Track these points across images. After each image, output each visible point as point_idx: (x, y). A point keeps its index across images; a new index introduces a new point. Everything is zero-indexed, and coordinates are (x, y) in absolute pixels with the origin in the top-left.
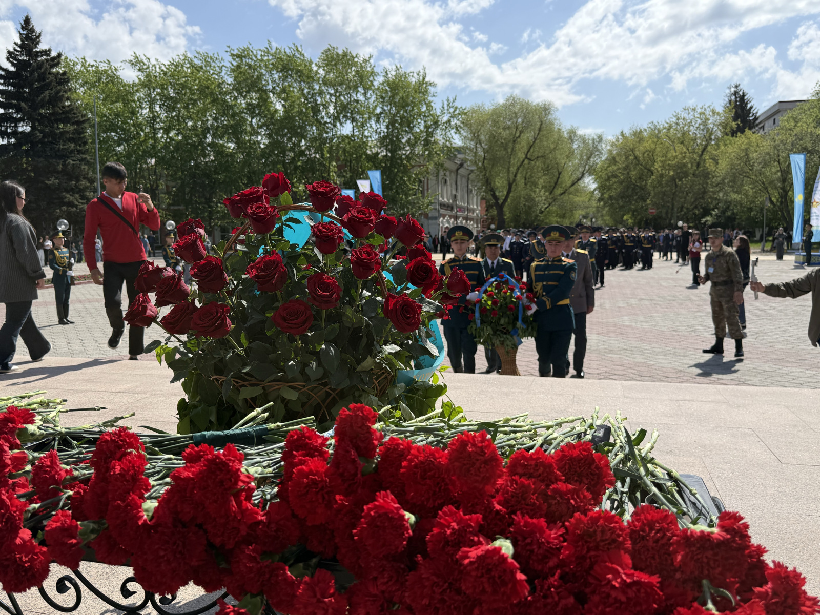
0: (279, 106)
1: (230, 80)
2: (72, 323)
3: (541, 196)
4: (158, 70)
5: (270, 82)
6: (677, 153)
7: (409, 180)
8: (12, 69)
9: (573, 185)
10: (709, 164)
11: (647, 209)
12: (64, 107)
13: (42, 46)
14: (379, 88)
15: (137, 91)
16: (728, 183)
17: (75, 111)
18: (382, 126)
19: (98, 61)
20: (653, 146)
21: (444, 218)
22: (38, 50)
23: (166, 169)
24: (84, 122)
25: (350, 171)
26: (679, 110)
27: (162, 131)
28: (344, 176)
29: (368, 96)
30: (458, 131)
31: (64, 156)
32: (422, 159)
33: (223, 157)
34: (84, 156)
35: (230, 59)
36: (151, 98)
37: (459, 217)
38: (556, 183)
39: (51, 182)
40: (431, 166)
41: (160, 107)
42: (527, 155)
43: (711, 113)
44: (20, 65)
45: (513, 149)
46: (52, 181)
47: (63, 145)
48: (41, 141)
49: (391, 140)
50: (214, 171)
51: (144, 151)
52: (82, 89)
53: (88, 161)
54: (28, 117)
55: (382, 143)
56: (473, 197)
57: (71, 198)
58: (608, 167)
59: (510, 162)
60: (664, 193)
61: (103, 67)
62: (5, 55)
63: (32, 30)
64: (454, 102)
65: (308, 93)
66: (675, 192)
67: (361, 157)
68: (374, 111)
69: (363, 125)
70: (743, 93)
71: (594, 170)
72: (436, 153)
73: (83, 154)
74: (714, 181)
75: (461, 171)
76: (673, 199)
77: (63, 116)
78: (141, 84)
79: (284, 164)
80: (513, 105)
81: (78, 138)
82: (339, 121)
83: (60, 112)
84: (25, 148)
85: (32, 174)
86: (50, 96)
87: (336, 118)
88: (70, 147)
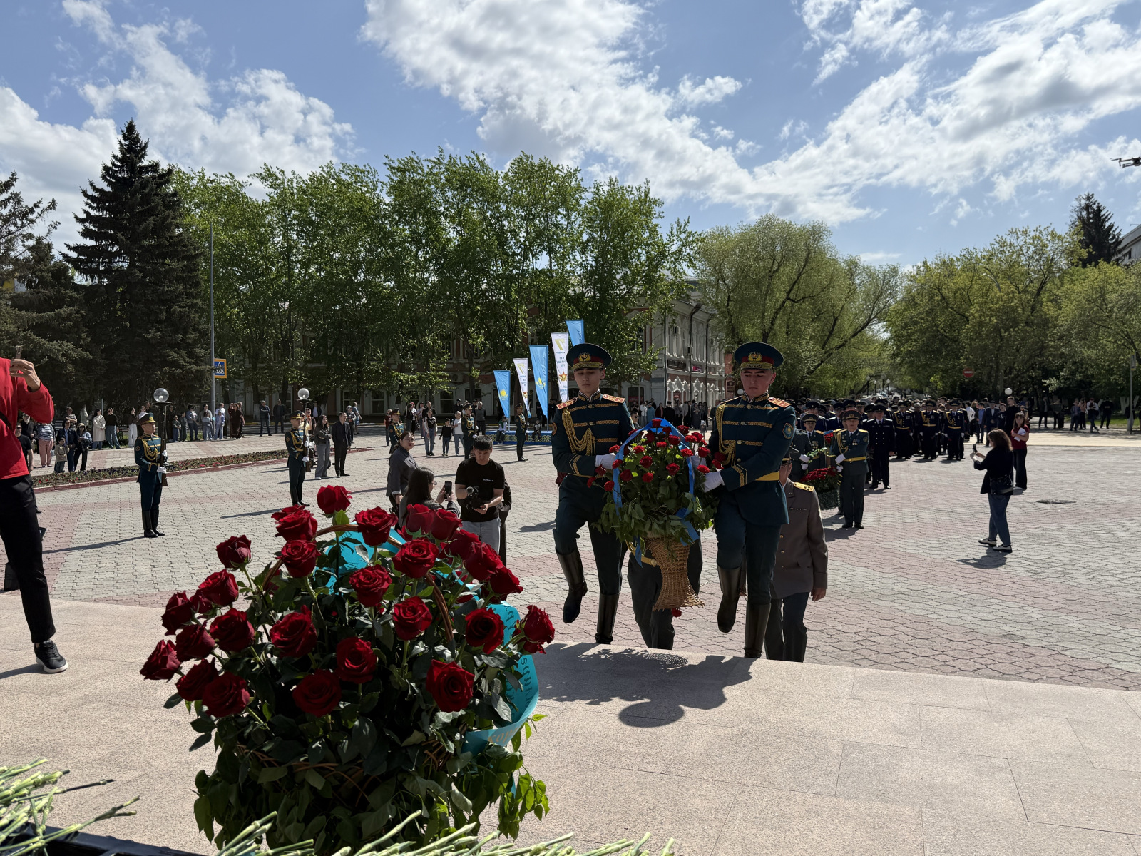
0: (453, 234)
1: (387, 199)
2: (162, 535)
3: (809, 351)
4: (295, 186)
5: (441, 201)
6: (1002, 292)
7: (625, 330)
8: (108, 189)
9: (855, 335)
10: (1048, 309)
11: (961, 369)
12: (171, 238)
13: (147, 161)
14: (586, 208)
15: (268, 213)
16: (1076, 334)
17: (186, 242)
18: (589, 258)
19: (219, 175)
20: (967, 282)
21: (673, 381)
22: (143, 164)
23: (303, 315)
24: (197, 256)
25: (545, 316)
26: (1003, 233)
27: (299, 265)
28: (537, 324)
29: (573, 218)
30: (692, 264)
31: (168, 301)
32: (642, 300)
33: (378, 299)
34: (195, 301)
35: (388, 172)
36: (286, 221)
37: (695, 378)
38: (831, 332)
39: (150, 336)
40: (655, 310)
41: (297, 234)
42: (788, 294)
43: (1049, 238)
44: (119, 184)
45: (768, 286)
46: (152, 334)
47: (169, 287)
48: (141, 282)
49: (601, 276)
50: (367, 318)
51: (275, 292)
52: (198, 210)
53: (200, 308)
54: (126, 251)
55: (589, 281)
56: (714, 351)
57: (177, 356)
58: (905, 310)
59: (764, 305)
60: (985, 348)
61: (225, 181)
62: (100, 171)
63: (136, 140)
64: (686, 225)
65: (493, 216)
66: (1001, 346)
67: (560, 299)
68: (579, 238)
69: (563, 257)
70: (1099, 207)
71: (886, 313)
72: (662, 292)
73: (194, 297)
74: (1055, 331)
75: (697, 316)
76: (997, 356)
77: (170, 249)
78: (274, 205)
79: (457, 308)
80: (768, 228)
81: (189, 277)
82: (531, 251)
83: (167, 243)
84: (120, 290)
85: (128, 324)
86: (154, 224)
87: (528, 249)
88: (177, 289)
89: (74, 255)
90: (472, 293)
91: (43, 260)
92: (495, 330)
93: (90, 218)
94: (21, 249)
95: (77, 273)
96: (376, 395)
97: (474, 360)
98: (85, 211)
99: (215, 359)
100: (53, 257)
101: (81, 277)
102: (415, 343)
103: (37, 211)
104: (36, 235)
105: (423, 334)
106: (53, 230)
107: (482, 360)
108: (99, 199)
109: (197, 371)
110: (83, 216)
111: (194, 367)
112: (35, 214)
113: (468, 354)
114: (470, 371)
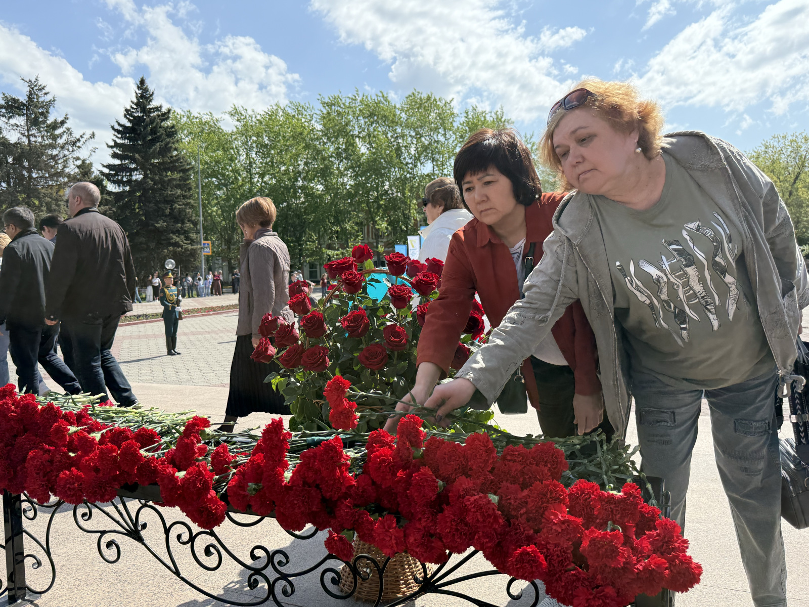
0: (364, 150)
1: (319, 127)
2: (179, 354)
4: (254, 119)
5: (356, 127)
8: (129, 124)
10: (802, 193)
12: (172, 157)
13: (153, 104)
14: (458, 128)
15: (235, 139)
17: (182, 160)
19: (202, 113)
22: (151, 107)
24: (189, 170)
26: (770, 137)
27: (257, 176)
29: (448, 136)
31: (170, 201)
33: (313, 198)
34: (189, 201)
35: (321, 107)
36: (248, 145)
39: (159, 225)
41: (256, 154)
44: (136, 121)
46: (161, 224)
47: (171, 191)
48: (152, 189)
50: (305, 212)
52: (187, 139)
53: (192, 205)
54: (142, 167)
57: (178, 239)
61: (206, 118)
62: (123, 112)
63: (146, 90)
65: (392, 137)
68: (453, 151)
69: (442, 165)
73: (187, 198)
77: (171, 165)
78: (239, 133)
79: (368, 203)
81: (184, 184)
82: (420, 161)
83: (169, 161)
84: (138, 194)
85: (143, 218)
86: (160, 148)
87: (417, 159)
88: (177, 192)
89: (106, 171)
90: (378, 192)
91: (87, 174)
92: (394, 218)
93: (117, 145)
94: (73, 167)
95: (109, 183)
96: (312, 266)
97: (380, 240)
98: (114, 140)
99: (203, 242)
100: (93, 172)
101: (111, 186)
102: (338, 229)
103: (82, 140)
104: (82, 158)
105: (343, 221)
106: (93, 153)
107: (385, 240)
108: (123, 132)
109: (192, 249)
110: (112, 144)
111: (190, 247)
112: (81, 143)
113: (375, 235)
114: (377, 247)
